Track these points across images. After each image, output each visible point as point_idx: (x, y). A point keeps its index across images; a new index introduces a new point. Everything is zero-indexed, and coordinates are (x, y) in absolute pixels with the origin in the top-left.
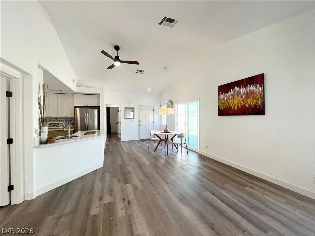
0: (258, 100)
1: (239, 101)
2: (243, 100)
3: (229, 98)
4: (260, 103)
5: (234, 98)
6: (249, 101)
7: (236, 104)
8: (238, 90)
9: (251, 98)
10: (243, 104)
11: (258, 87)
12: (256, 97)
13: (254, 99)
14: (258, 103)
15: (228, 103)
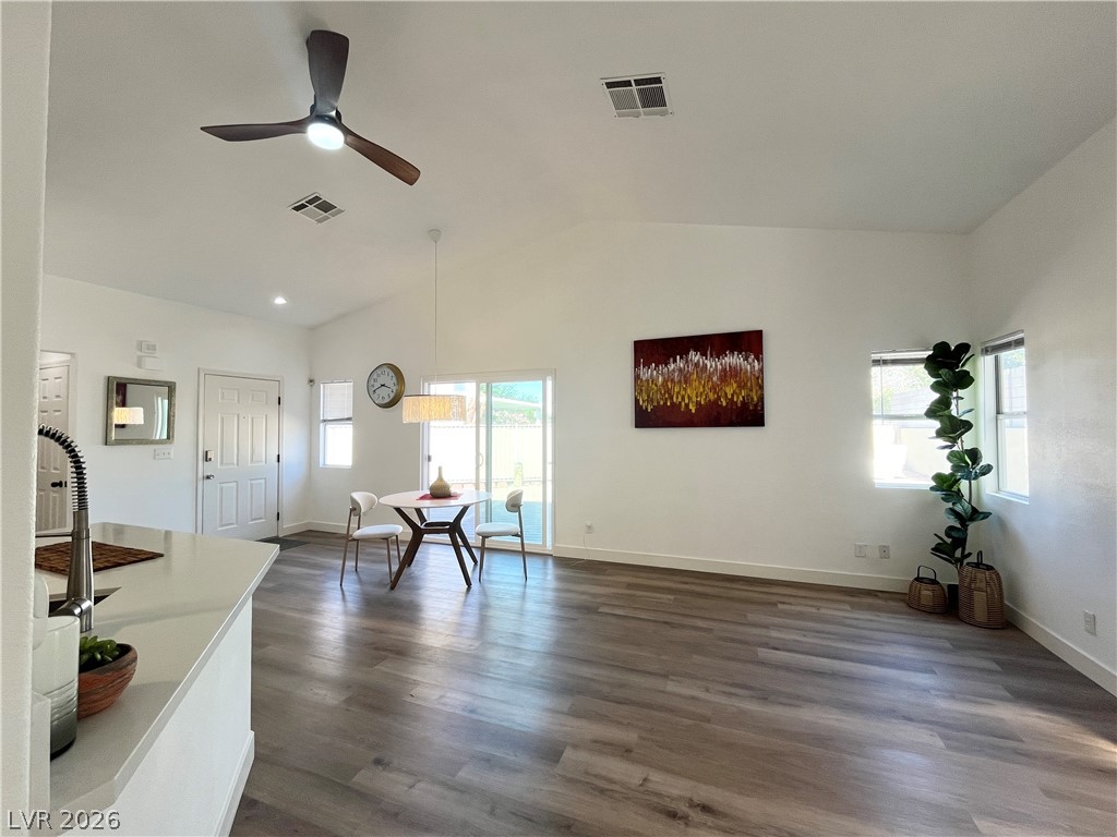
0: (751, 390)
1: (702, 390)
2: (713, 388)
3: (673, 381)
4: (755, 399)
5: (686, 378)
6: (729, 391)
7: (692, 396)
8: (698, 361)
9: (735, 385)
10: (712, 396)
11: (750, 360)
12: (746, 384)
13: (739, 386)
14: (752, 399)
15: (668, 391)
